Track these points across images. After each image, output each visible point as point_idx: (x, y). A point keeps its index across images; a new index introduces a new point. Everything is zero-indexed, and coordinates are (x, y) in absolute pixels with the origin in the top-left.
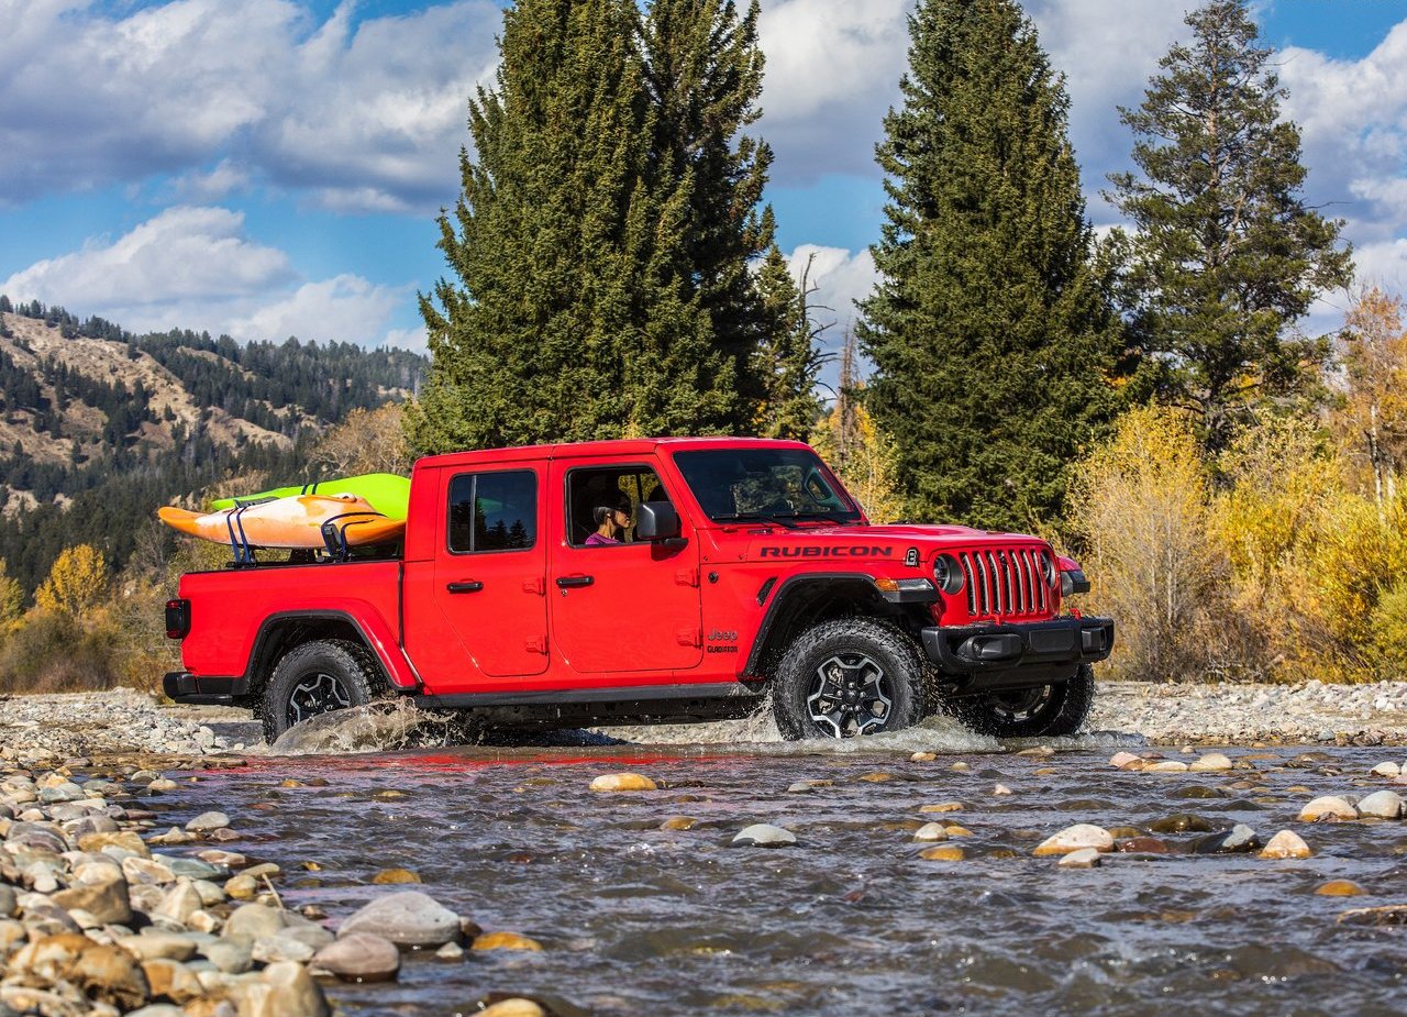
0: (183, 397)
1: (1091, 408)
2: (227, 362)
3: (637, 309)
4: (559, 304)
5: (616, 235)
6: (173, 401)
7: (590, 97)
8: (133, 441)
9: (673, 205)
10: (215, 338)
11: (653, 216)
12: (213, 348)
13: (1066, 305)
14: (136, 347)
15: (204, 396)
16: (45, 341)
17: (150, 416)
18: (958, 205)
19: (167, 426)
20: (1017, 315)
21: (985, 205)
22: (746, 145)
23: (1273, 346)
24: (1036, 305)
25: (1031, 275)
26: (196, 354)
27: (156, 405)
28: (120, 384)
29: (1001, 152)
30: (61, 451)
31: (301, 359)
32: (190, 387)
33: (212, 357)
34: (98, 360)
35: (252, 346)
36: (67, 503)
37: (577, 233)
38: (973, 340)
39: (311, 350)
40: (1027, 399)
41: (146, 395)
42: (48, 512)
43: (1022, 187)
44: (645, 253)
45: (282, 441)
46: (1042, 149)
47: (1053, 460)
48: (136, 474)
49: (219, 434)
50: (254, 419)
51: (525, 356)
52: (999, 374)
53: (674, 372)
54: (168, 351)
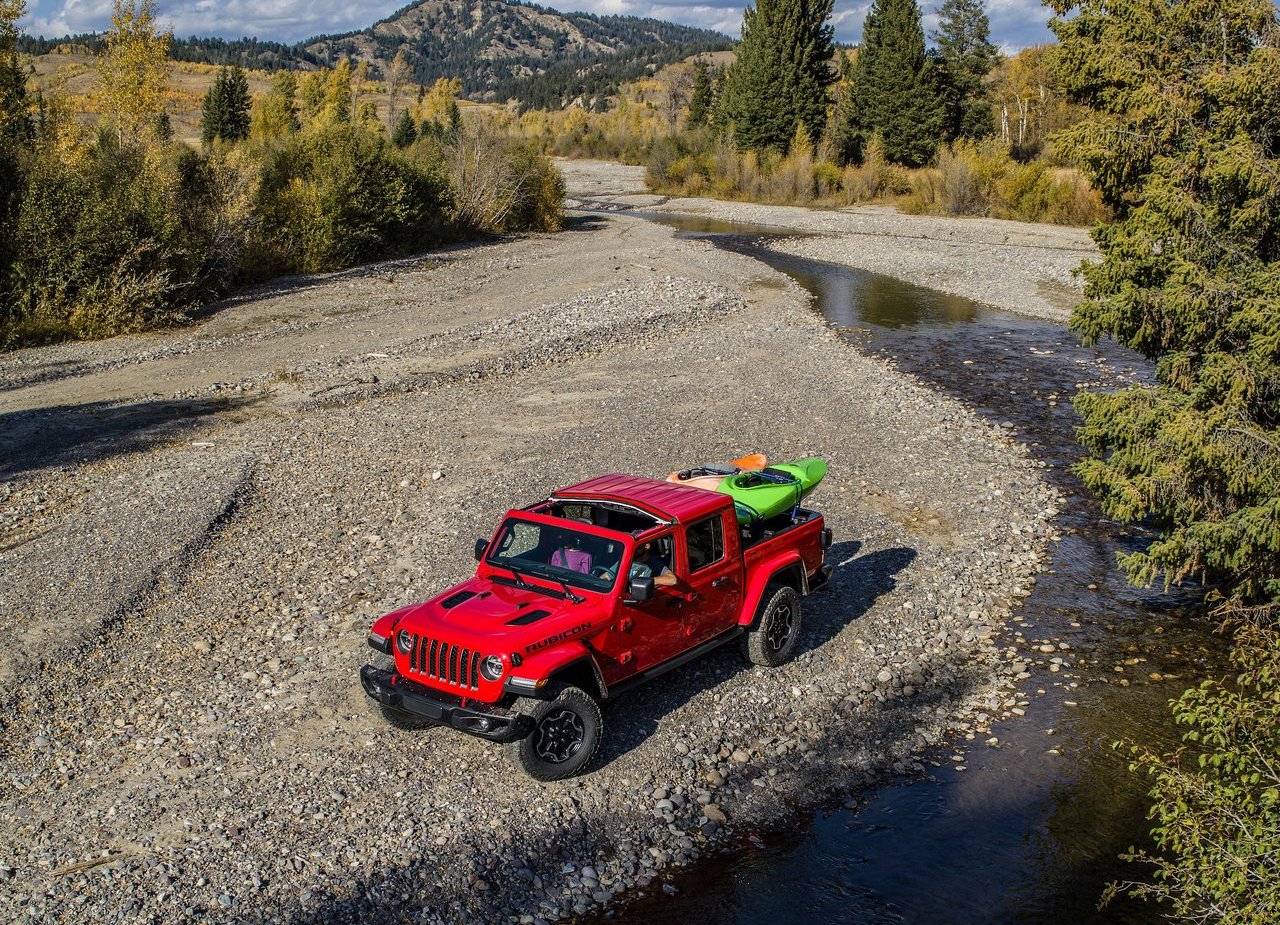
0: (579, 35)
1: (926, 108)
2: (594, 23)
3: (797, 80)
4: (776, 78)
5: (791, 58)
6: (575, 35)
7: (785, 17)
8: (562, 50)
9: (808, 50)
10: (590, 14)
11: (802, 52)
12: (589, 18)
13: (919, 76)
14: (563, 18)
15: (587, 35)
16: (532, 16)
17: (568, 41)
18: (888, 45)
19: (574, 45)
20: (905, 79)
21: (897, 46)
22: (827, 27)
23: (979, 86)
24: (911, 76)
25: (910, 67)
26: (583, 20)
27: (570, 38)
28: (558, 30)
29: (902, 28)
30: (537, 53)
31: (619, 22)
32: (582, 31)
33: (589, 21)
34: (550, 23)
35: (602, 17)
36: (542, 72)
37: (780, 58)
38: (892, 86)
39: (622, 19)
40: (908, 105)
41: (567, 34)
42: (536, 76)
43: (907, 41)
44: (799, 63)
45: (612, 50)
46: (914, 29)
47: (914, 123)
48: (564, 62)
49: (592, 48)
50: (603, 43)
51: (764, 94)
52: (899, 97)
53: (807, 99)
54: (574, 18)
